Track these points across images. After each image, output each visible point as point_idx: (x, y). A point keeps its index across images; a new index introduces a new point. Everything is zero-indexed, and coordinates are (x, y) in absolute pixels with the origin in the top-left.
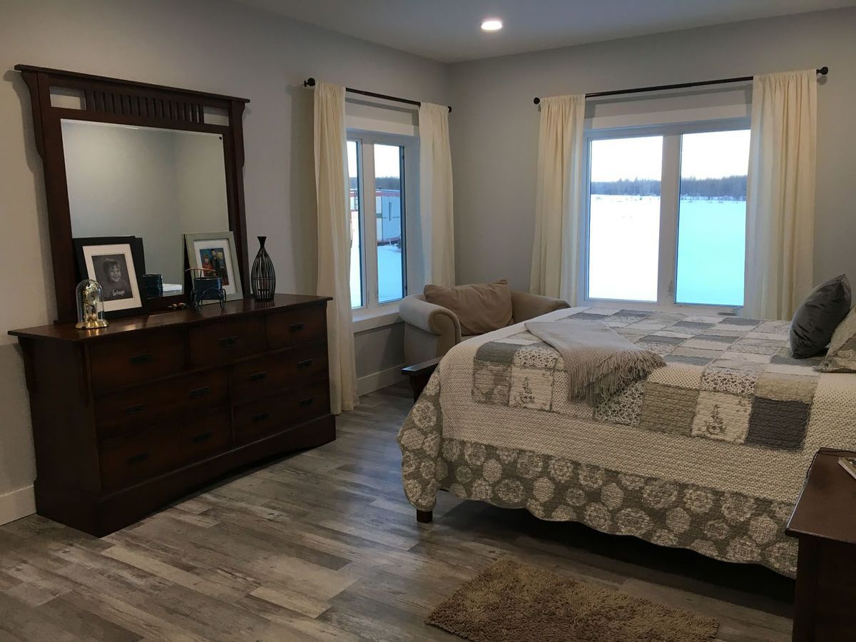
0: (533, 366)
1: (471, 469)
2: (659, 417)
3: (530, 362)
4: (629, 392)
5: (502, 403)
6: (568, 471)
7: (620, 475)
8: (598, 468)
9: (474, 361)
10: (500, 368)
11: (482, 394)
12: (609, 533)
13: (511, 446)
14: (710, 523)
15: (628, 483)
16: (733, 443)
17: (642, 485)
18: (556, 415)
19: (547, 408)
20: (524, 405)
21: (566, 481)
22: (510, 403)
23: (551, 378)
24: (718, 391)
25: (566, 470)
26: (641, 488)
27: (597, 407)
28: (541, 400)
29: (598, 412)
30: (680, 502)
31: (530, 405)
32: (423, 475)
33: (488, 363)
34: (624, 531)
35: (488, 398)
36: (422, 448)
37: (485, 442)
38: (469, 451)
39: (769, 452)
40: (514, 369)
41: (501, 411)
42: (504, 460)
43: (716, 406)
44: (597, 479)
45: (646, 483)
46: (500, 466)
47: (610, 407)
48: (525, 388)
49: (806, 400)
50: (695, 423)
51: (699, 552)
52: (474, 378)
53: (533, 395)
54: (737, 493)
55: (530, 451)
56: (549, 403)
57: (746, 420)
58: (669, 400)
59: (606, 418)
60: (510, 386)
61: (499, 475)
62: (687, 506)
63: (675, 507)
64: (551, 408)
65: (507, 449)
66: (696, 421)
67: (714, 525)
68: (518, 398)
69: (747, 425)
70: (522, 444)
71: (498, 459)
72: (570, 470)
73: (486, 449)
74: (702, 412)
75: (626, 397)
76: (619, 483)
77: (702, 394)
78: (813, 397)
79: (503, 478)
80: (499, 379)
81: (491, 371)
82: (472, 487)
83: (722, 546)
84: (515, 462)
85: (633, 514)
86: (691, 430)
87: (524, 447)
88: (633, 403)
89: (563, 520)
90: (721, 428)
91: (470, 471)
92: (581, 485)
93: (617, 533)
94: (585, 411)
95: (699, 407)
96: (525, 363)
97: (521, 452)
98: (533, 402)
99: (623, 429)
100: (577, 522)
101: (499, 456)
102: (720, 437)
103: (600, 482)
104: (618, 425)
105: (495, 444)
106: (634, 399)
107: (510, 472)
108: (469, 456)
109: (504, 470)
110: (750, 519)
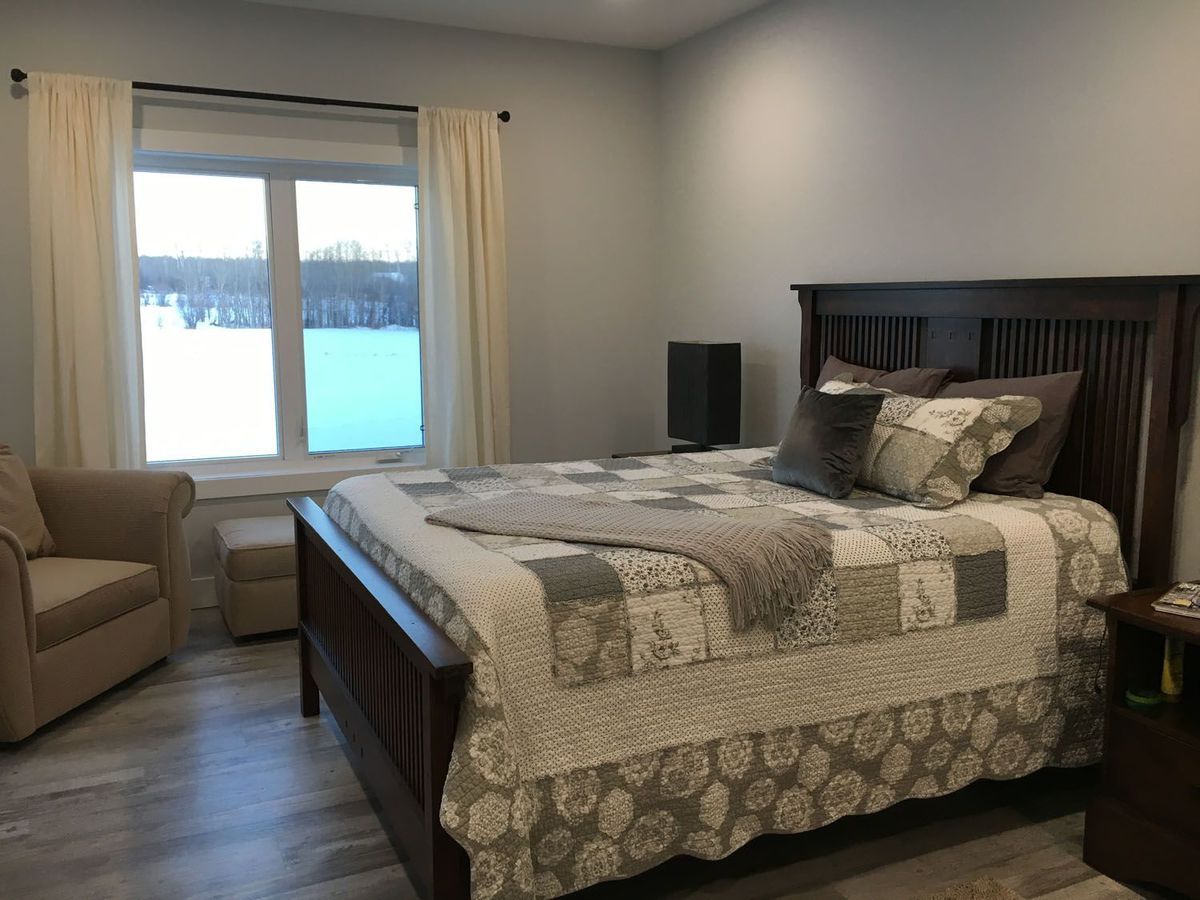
0: (662, 588)
1: (571, 829)
2: (863, 619)
3: (652, 581)
4: (818, 592)
5: (619, 674)
6: (745, 754)
7: (821, 728)
8: (790, 730)
9: (547, 607)
10: (603, 606)
11: (576, 666)
12: (812, 828)
13: (645, 748)
14: (931, 749)
15: (833, 736)
16: (945, 627)
17: (851, 731)
18: (718, 663)
19: (703, 656)
20: (662, 665)
21: (745, 774)
22: (635, 667)
23: (698, 601)
24: (917, 560)
25: (743, 753)
26: (851, 736)
27: (779, 630)
28: (688, 645)
29: (782, 636)
30: (898, 735)
31: (673, 661)
32: (522, 886)
33: (578, 603)
34: (834, 815)
35: (590, 673)
36: (510, 829)
37: (594, 761)
38: (562, 793)
39: (979, 626)
40: (630, 601)
41: (618, 690)
42: (634, 782)
43: (920, 581)
44: (790, 749)
45: (856, 726)
46: (629, 796)
47: (797, 624)
48: (657, 631)
49: (999, 547)
50: (902, 613)
51: (920, 796)
52: (556, 640)
53: (675, 640)
54: (954, 695)
55: (685, 745)
56: (703, 645)
57: (952, 590)
58: (869, 588)
59: (794, 643)
60: (629, 635)
61: (629, 815)
62: (907, 737)
63: (894, 745)
64: (708, 655)
65: (637, 758)
66: (904, 609)
67: (935, 750)
68: (648, 654)
69: (954, 597)
70: (665, 738)
71: (623, 784)
72: (749, 750)
73: (598, 776)
74: (907, 594)
75: (816, 600)
76: (821, 742)
77: (903, 568)
78: (1003, 541)
79: (636, 817)
80: (605, 628)
81: (587, 617)
82: (575, 862)
83: (941, 776)
84: (658, 775)
85: (843, 782)
86: (900, 625)
87: (673, 742)
88: (826, 607)
89: (744, 843)
90: (930, 610)
91: (569, 834)
92: (769, 769)
93: (825, 823)
94: (761, 641)
95: (902, 587)
96: (646, 585)
97: (668, 752)
98: (675, 653)
99: (821, 653)
100: (763, 835)
101: (623, 777)
102: (931, 623)
103: (796, 752)
104: (814, 649)
105: (612, 757)
106: (826, 600)
107: (648, 799)
108: (565, 803)
109: (636, 801)
110: (971, 722)
